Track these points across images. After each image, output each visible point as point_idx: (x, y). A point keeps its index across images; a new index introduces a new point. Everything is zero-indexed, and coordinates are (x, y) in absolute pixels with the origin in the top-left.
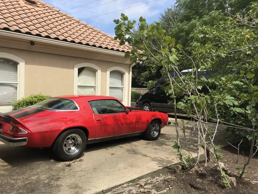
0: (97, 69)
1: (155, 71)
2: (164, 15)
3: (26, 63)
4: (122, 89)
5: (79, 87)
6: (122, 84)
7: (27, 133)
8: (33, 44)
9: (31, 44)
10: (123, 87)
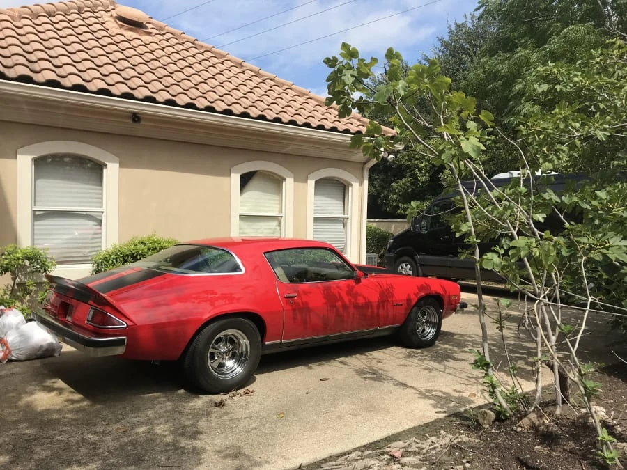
0: (284, 176)
1: (427, 178)
2: (447, 39)
3: (122, 165)
4: (344, 222)
6: (345, 210)
7: (126, 325)
8: (136, 119)
9: (134, 121)
10: (346, 216)
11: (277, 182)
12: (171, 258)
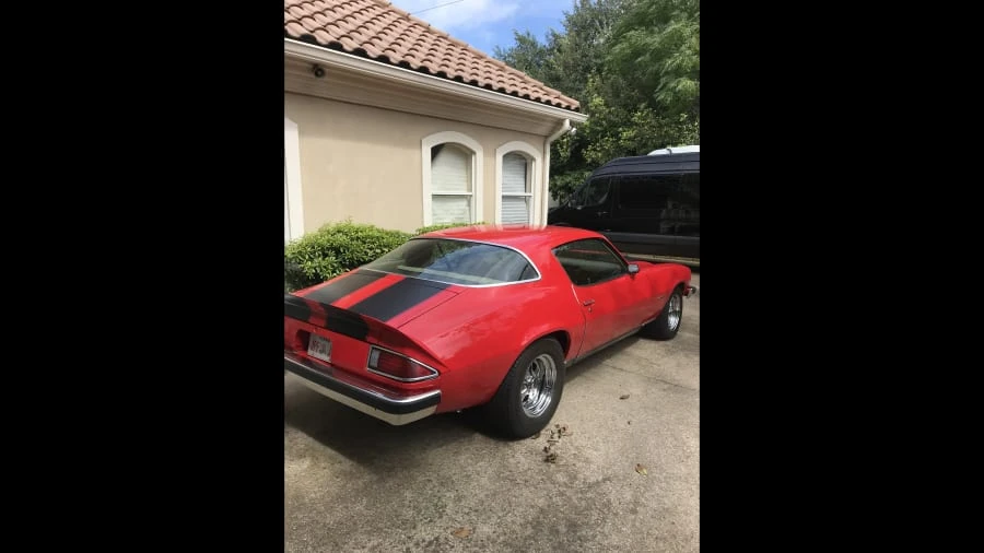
0: (474, 149)
1: (568, 154)
2: (572, 13)
3: (301, 133)
4: (526, 199)
5: (435, 197)
6: (526, 187)
7: (437, 374)
8: (319, 73)
9: (316, 74)
10: (528, 194)
11: (465, 154)
12: (403, 257)
